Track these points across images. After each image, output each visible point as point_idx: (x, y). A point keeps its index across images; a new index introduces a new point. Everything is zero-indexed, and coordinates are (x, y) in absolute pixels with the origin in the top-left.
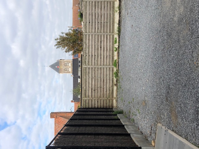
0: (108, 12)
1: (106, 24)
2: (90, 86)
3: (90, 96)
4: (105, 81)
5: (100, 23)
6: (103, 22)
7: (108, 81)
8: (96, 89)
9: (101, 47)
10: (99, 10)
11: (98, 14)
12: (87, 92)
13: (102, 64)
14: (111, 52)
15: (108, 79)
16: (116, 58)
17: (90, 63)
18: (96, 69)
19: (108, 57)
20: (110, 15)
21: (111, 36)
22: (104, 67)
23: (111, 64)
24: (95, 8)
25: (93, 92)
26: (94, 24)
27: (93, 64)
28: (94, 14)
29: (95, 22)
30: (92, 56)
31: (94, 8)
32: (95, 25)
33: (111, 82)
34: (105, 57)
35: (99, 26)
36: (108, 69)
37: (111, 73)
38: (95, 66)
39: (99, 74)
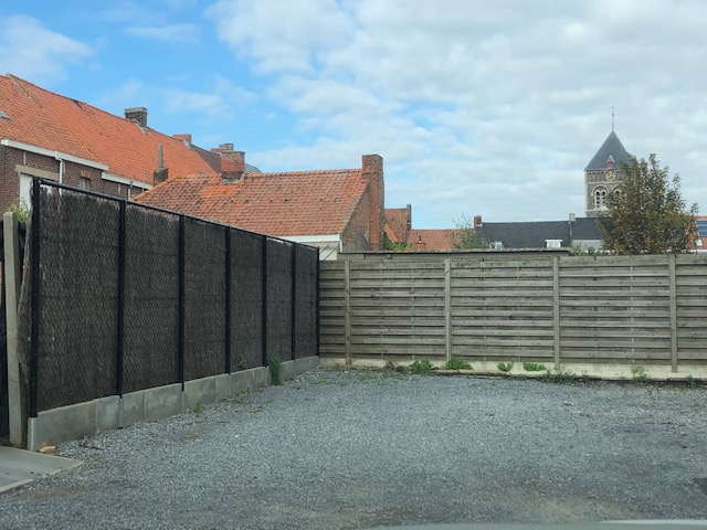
0: (632, 343)
1: (591, 333)
2: (387, 284)
3: (354, 284)
4: (401, 331)
5: (592, 313)
6: (599, 323)
7: (403, 341)
8: (378, 303)
9: (511, 318)
10: (638, 312)
11: (625, 308)
12: (369, 275)
13: (454, 322)
14: (496, 352)
15: (409, 341)
16: (477, 366)
17: (458, 283)
18: (439, 303)
19: (479, 341)
20: (621, 349)
21: (548, 353)
22: (447, 327)
23: (457, 351)
24: (645, 298)
25: (369, 294)
26: (590, 293)
27: (456, 293)
28: (624, 293)
29: (596, 298)
30: (482, 288)
31: (645, 292)
32: (588, 298)
33: (400, 350)
34: (480, 332)
35: (584, 313)
36: (440, 341)
37: (429, 351)
38: (448, 299)
39: (423, 313)
